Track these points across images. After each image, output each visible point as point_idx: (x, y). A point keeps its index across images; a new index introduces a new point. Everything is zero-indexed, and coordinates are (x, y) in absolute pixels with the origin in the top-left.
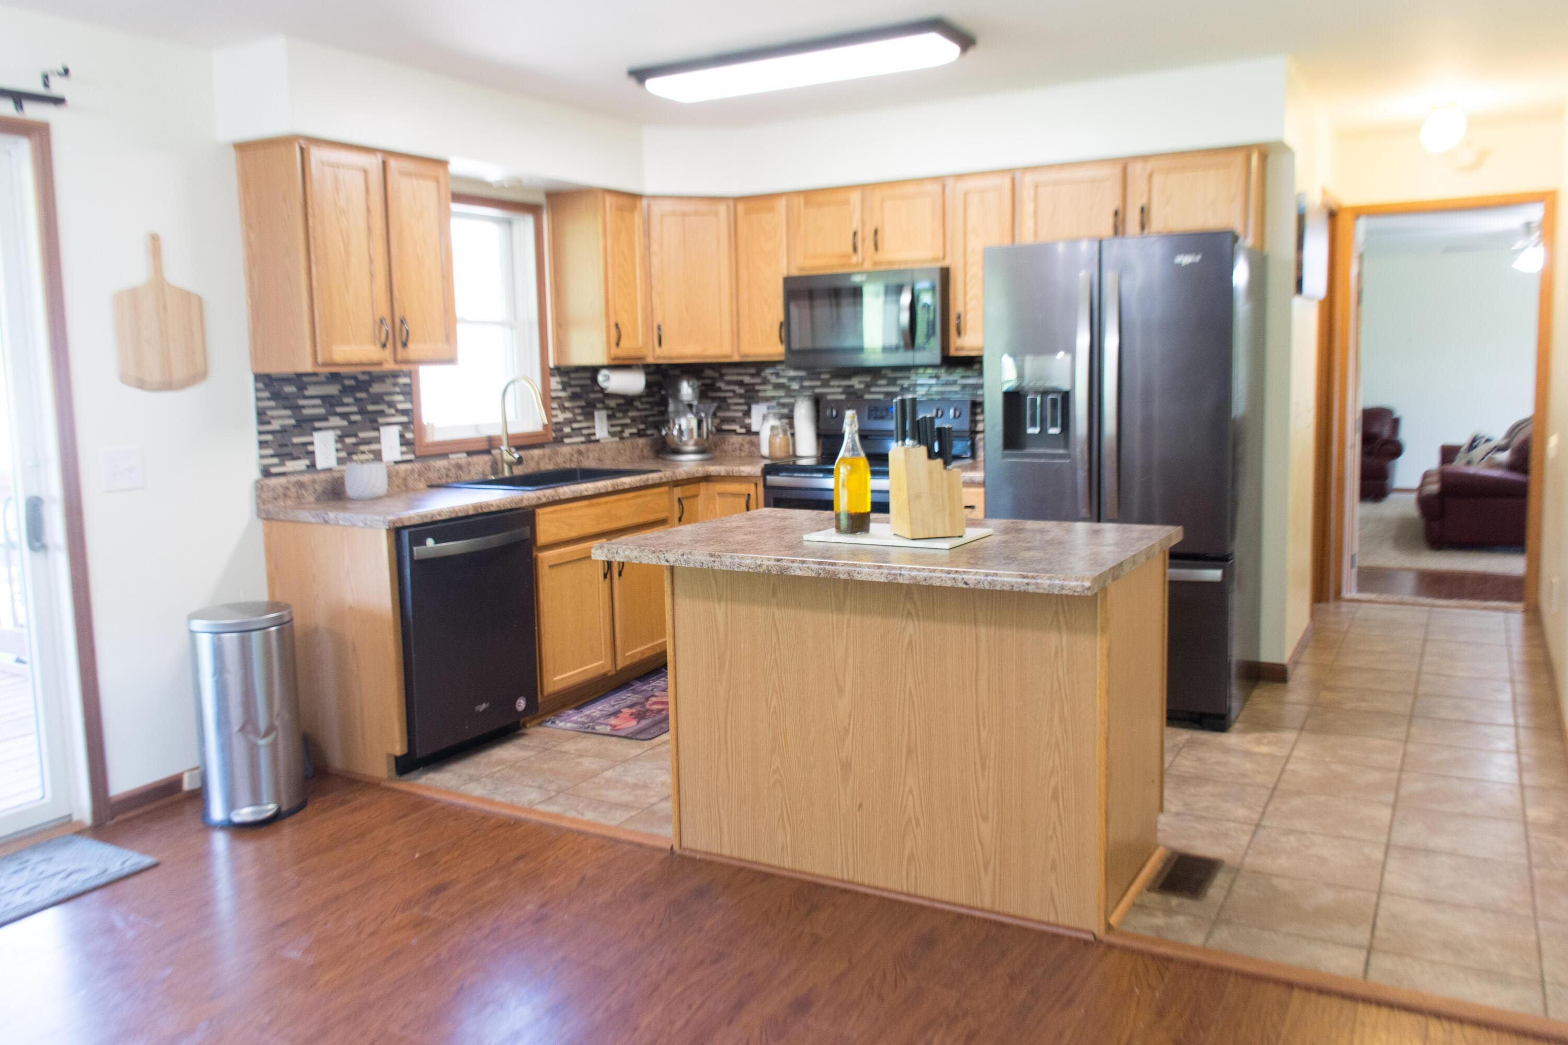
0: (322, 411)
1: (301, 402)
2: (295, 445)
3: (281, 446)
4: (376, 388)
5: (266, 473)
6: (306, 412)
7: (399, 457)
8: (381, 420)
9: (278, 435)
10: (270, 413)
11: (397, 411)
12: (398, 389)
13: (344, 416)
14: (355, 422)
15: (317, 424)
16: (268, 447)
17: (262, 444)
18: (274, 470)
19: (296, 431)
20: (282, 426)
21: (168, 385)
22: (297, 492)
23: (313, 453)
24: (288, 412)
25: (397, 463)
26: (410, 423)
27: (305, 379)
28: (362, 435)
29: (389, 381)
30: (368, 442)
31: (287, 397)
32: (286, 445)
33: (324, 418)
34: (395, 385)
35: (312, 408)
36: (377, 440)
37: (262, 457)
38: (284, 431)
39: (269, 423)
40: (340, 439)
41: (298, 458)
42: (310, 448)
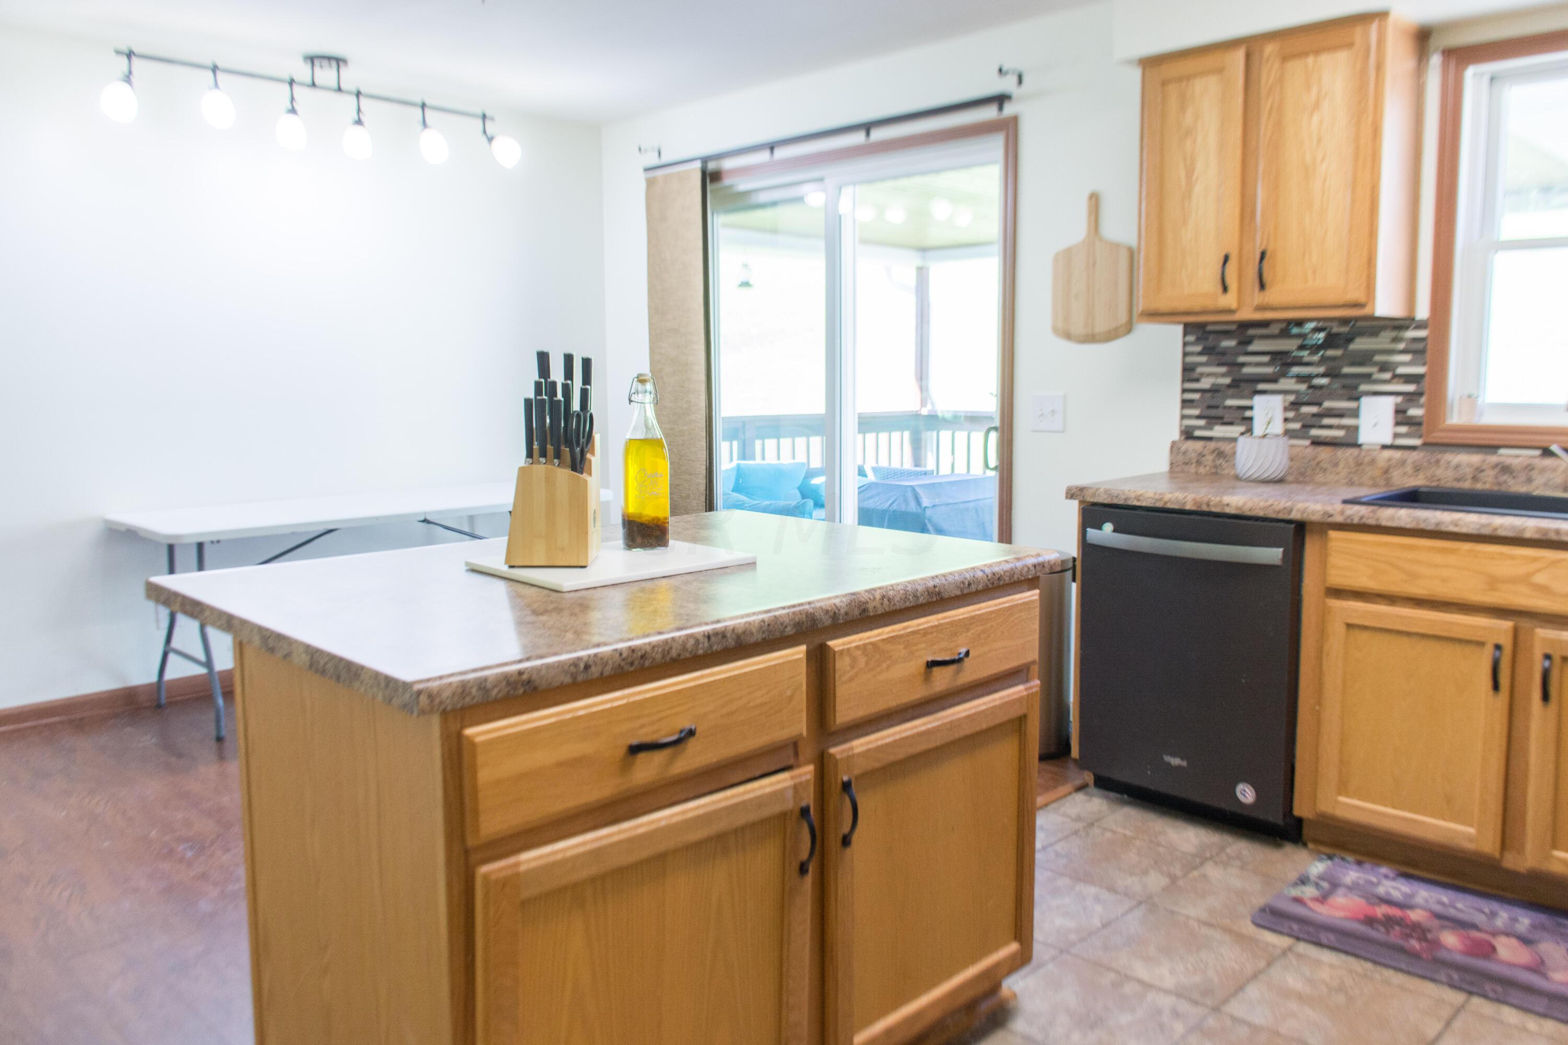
0: (1269, 370)
1: (1242, 359)
2: (1226, 407)
3: (1210, 407)
4: (1360, 344)
5: (1188, 434)
6: (1247, 370)
7: (1388, 440)
8: (1363, 387)
9: (1209, 395)
10: (1200, 370)
11: (1395, 376)
12: (1401, 346)
13: (1301, 378)
14: (1321, 387)
15: (1261, 386)
16: (1196, 407)
17: (1185, 403)
18: (1198, 433)
19: (1231, 391)
20: (1213, 385)
21: (1091, 338)
22: (1214, 461)
23: (1250, 419)
24: (1223, 370)
25: (1385, 447)
26: (1419, 394)
27: (1251, 332)
28: (1327, 404)
29: (1386, 336)
30: (1340, 414)
31: (1224, 353)
32: (1217, 407)
33: (1273, 379)
34: (1396, 340)
35: (1254, 366)
36: (1355, 413)
37: (1183, 417)
38: (1214, 390)
39: (1197, 380)
40: (1295, 405)
41: (1231, 424)
42: (1248, 414)
